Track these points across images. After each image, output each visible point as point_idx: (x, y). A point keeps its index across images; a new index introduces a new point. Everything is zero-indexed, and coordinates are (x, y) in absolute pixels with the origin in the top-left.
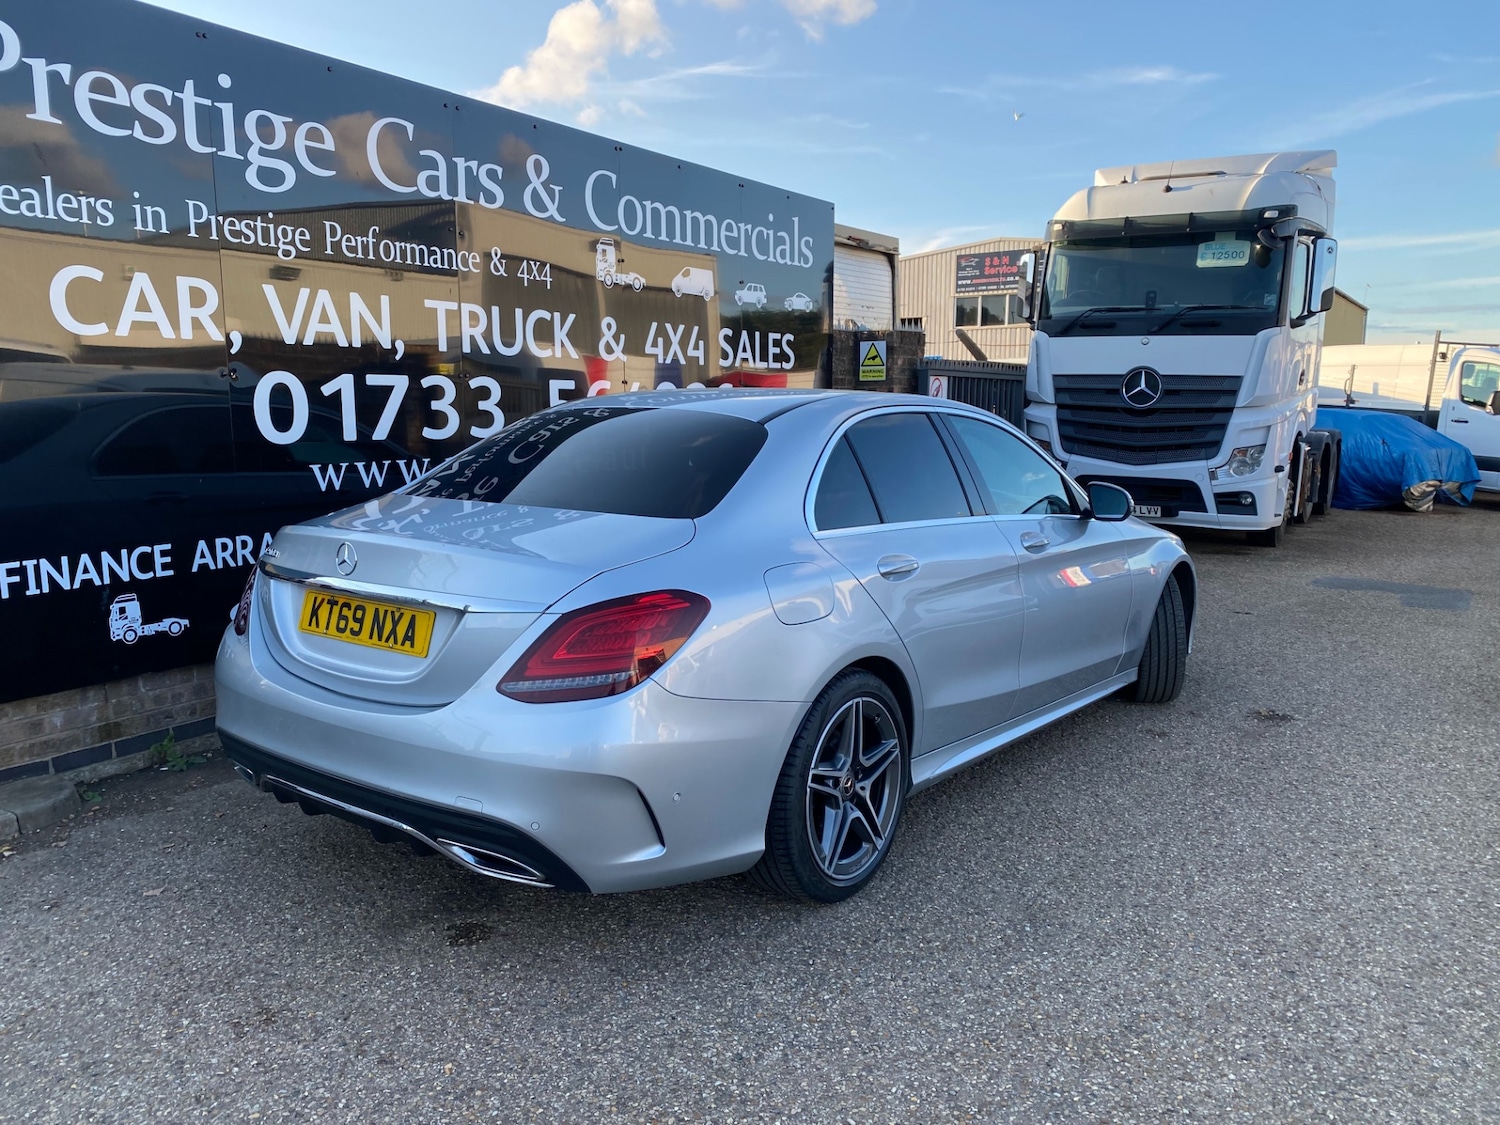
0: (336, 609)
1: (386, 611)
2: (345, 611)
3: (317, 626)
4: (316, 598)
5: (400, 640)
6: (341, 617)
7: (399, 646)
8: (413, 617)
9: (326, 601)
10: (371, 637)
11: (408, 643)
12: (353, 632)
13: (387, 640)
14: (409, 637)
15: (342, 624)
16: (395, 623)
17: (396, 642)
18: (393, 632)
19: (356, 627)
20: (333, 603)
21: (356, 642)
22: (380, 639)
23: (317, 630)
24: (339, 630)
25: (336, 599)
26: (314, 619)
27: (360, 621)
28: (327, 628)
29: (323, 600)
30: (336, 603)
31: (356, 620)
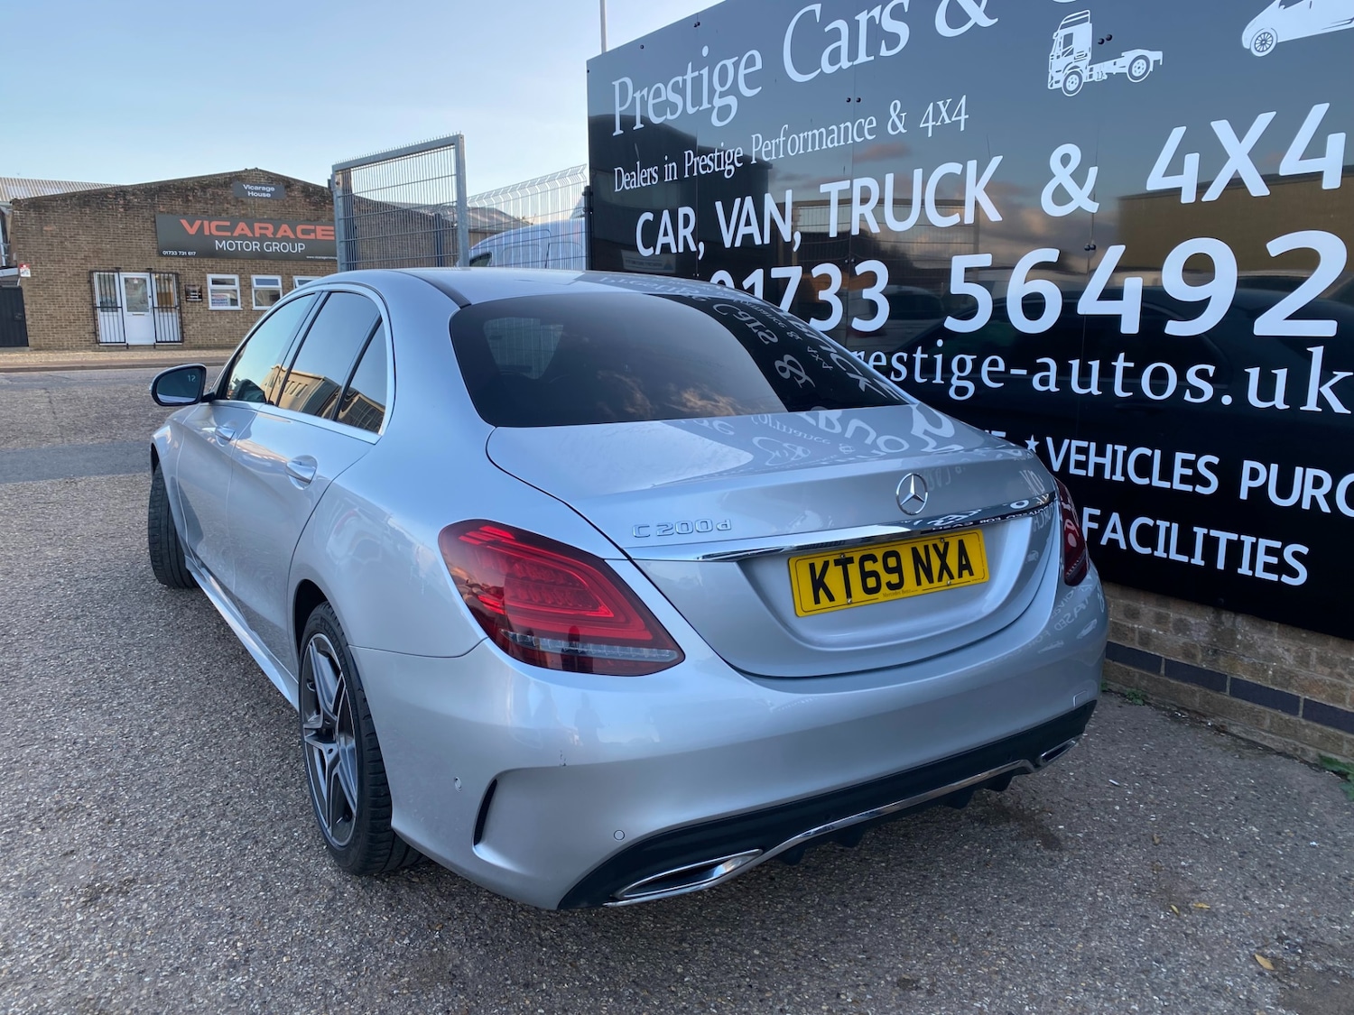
0: (854, 570)
1: (926, 548)
2: (869, 566)
3: (831, 598)
4: (812, 566)
5: (955, 571)
6: (865, 575)
7: (957, 580)
8: (961, 544)
9: (832, 564)
10: (919, 583)
11: (966, 573)
12: (891, 586)
13: (940, 579)
14: (965, 566)
15: (871, 582)
16: (942, 557)
17: (951, 577)
18: (944, 567)
19: (894, 578)
20: (844, 563)
21: (901, 596)
22: (931, 581)
23: (832, 604)
24: (868, 591)
25: (847, 556)
26: (822, 593)
27: (898, 570)
28: (849, 595)
29: (826, 565)
30: (851, 560)
31: (889, 570)
